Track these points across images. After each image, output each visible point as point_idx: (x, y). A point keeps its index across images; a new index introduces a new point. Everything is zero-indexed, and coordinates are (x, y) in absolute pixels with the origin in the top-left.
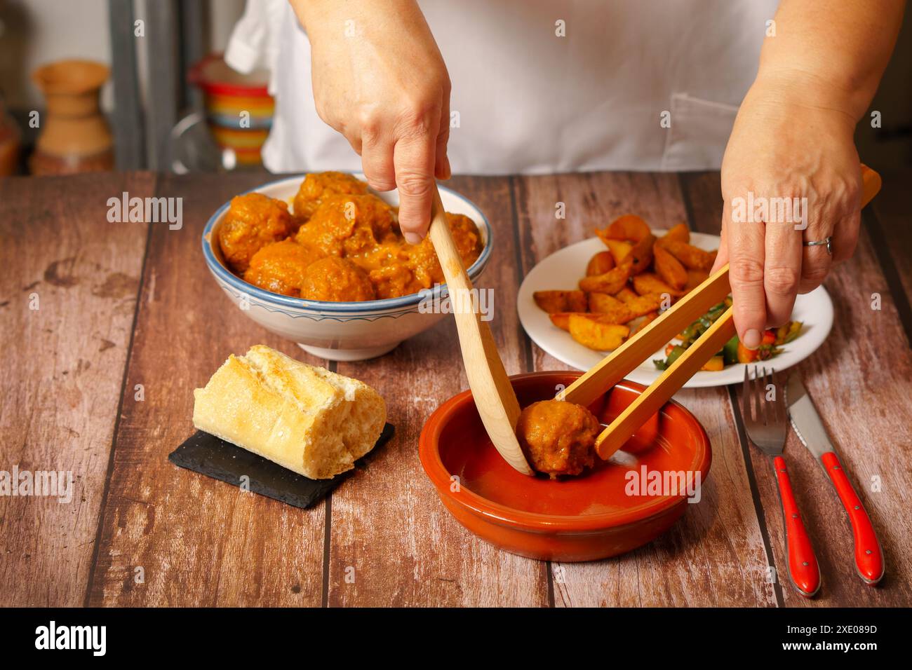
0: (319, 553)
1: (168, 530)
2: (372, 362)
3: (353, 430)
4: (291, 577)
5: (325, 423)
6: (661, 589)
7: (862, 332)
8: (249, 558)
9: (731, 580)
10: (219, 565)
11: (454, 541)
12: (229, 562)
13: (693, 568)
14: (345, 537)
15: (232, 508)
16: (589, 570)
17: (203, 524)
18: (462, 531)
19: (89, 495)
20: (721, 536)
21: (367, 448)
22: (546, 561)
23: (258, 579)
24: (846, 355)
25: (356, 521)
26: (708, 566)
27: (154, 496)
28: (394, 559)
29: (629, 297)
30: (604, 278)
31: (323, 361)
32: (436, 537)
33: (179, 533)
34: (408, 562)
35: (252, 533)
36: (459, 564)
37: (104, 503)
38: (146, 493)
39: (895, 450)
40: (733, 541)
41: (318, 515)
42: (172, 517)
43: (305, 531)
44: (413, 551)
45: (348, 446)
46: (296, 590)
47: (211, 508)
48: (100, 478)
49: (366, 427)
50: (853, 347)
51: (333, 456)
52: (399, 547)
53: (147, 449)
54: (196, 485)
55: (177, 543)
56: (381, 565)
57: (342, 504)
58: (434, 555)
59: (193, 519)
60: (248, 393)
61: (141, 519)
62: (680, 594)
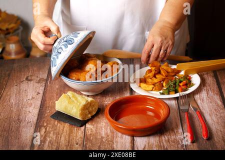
0: (83, 136)
1: (50, 132)
2: (97, 95)
3: (91, 109)
4: (76, 141)
5: (84, 108)
6: (159, 142)
7: (207, 85)
8: (67, 137)
9: (175, 139)
10: (60, 139)
11: (113, 133)
12: (63, 139)
13: (166, 137)
14: (89, 132)
15: (64, 127)
16: (143, 138)
17: (57, 131)
18: (115, 130)
19: (33, 125)
20: (173, 130)
21: (94, 113)
22: (133, 136)
23: (69, 142)
24: (203, 90)
25: (91, 129)
26: (169, 136)
27: (47, 125)
28: (99, 137)
29: (154, 79)
30: (149, 75)
31: (86, 95)
32: (109, 132)
33: (52, 133)
34: (102, 137)
35: (68, 132)
36: (113, 137)
37: (36, 127)
38: (45, 124)
39: (213, 110)
40: (175, 131)
41: (83, 128)
42: (51, 129)
43: (80, 132)
44: (104, 135)
45: (90, 113)
46: (77, 144)
47: (59, 127)
48: (35, 122)
49: (94, 108)
50: (205, 88)
51: (86, 115)
52: (100, 134)
53: (46, 115)
54: (56, 122)
55: (51, 135)
56: (96, 138)
57: (88, 126)
58: (108, 136)
59: (55, 130)
60: (67, 102)
61: (44, 130)
62: (163, 143)
